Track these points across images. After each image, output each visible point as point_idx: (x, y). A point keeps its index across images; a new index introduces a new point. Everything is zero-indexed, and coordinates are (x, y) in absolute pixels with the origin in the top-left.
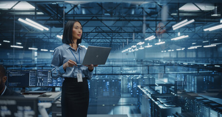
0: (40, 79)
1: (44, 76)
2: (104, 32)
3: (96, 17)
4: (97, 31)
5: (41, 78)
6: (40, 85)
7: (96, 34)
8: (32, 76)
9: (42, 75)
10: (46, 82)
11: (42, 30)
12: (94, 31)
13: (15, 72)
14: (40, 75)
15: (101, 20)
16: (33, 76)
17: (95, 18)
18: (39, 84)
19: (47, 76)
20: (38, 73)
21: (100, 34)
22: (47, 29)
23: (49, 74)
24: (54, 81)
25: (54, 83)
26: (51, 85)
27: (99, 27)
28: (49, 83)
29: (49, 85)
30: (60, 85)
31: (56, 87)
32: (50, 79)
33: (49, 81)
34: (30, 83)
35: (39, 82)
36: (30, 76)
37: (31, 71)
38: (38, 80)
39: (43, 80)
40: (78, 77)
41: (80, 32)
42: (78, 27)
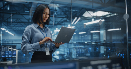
2: (22, 22)
3: (19, 12)
4: (18, 21)
7: (16, 23)
12: (16, 21)
15: (22, 15)
21: (19, 24)
23: (2, 48)
24: (6, 54)
25: (6, 55)
26: (4, 56)
27: (19, 19)
28: (2, 55)
29: (3, 57)
30: (11, 56)
31: (8, 58)
32: (4, 52)
33: (2, 54)
40: (46, 51)
41: (46, 17)
42: (46, 12)
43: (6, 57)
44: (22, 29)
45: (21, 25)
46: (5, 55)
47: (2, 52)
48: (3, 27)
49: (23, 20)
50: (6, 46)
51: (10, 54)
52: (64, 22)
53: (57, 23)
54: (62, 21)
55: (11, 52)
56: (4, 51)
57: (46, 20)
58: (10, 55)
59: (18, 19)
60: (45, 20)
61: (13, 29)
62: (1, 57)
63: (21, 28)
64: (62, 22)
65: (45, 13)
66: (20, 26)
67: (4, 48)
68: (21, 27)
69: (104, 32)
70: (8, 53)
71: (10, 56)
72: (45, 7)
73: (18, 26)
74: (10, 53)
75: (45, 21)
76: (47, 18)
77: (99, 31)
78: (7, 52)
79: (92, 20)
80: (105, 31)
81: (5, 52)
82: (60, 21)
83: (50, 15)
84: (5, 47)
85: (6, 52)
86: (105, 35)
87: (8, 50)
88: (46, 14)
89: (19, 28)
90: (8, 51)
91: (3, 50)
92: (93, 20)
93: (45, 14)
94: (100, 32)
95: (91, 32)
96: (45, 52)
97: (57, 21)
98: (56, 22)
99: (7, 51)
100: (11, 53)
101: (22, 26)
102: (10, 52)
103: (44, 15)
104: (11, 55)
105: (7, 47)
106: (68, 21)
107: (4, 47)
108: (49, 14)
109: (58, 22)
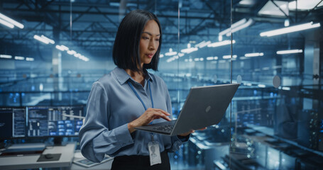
0: (33, 124)
1: (41, 119)
2: (105, 31)
3: (96, 7)
4: (94, 29)
5: (34, 121)
6: (34, 134)
8: (17, 118)
9: (38, 116)
10: (44, 128)
11: (12, 27)
12: (90, 29)
14: (33, 116)
15: (105, 14)
16: (20, 118)
17: (93, 10)
18: (32, 132)
19: (46, 119)
21: (97, 34)
22: (21, 26)
23: (50, 113)
24: (60, 126)
25: (60, 130)
26: (54, 134)
27: (98, 23)
28: (50, 129)
29: (52, 134)
30: (72, 133)
31: (64, 136)
32: (53, 123)
33: (50, 127)
34: (13, 132)
35: (31, 129)
36: (13, 118)
37: (14, 110)
38: (31, 126)
39: (38, 124)
40: (151, 152)
41: (152, 49)
42: (150, 35)
43: (60, 134)
45: (103, 36)
46: (56, 130)
47: (50, 123)
48: (61, 42)
49: (106, 26)
50: (59, 108)
51: (69, 128)
52: (207, 28)
53: (188, 30)
54: (203, 24)
55: (72, 122)
56: (54, 120)
57: (152, 56)
58: (68, 130)
59: (94, 22)
60: (149, 57)
61: (86, 46)
62: (48, 135)
64: (203, 28)
65: (148, 36)
67: (54, 113)
69: (315, 53)
70: (65, 124)
71: (68, 132)
72: (146, 17)
74: (68, 125)
75: (149, 61)
76: (154, 52)
77: (301, 51)
78: (62, 122)
79: (283, 23)
80: (318, 50)
81: (56, 123)
82: (199, 26)
83: (160, 40)
84: (56, 110)
85: (59, 122)
86: (317, 61)
87: (64, 118)
88: (151, 40)
90: (64, 121)
91: (52, 119)
92: (287, 23)
93: (148, 40)
94: (303, 54)
95: (279, 53)
96: (148, 158)
97: (190, 26)
98: (188, 28)
99: (62, 120)
100: (71, 125)
102: (69, 122)
103: (145, 43)
104: (71, 130)
105: (62, 110)
106: (218, 24)
107: (54, 109)
108: (159, 37)
109: (193, 28)
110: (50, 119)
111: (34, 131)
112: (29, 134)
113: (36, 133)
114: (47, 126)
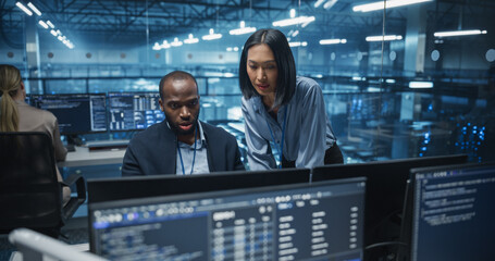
0: (115, 114)
1: (125, 108)
5: (117, 111)
6: (118, 127)
8: (96, 108)
9: (121, 105)
10: (129, 120)
13: (54, 99)
14: (116, 105)
16: (99, 108)
18: (114, 124)
19: (132, 108)
20: (110, 102)
23: (136, 101)
24: (148, 117)
25: (149, 122)
26: (142, 126)
28: (137, 121)
29: (139, 126)
32: (140, 114)
33: (136, 118)
34: (92, 125)
35: (114, 121)
36: (91, 107)
37: (92, 97)
38: (113, 118)
39: (122, 115)
44: (104, 24)
45: (105, 8)
46: (143, 122)
47: (136, 114)
50: (146, 95)
56: (141, 109)
62: (134, 127)
63: (102, 20)
66: (98, 14)
67: (141, 102)
68: (103, 15)
69: (420, 40)
70: (154, 115)
73: (91, 14)
74: (158, 116)
77: (399, 38)
78: (151, 112)
81: (144, 113)
84: (142, 96)
85: (148, 112)
86: (422, 52)
87: (153, 107)
89: (93, 21)
90: (153, 111)
91: (138, 108)
94: (402, 41)
95: (369, 39)
99: (150, 109)
100: (162, 115)
101: (106, 12)
102: (159, 112)
105: (150, 98)
110: (136, 109)
111: (118, 124)
112: (111, 127)
113: (120, 125)
114: (133, 117)
